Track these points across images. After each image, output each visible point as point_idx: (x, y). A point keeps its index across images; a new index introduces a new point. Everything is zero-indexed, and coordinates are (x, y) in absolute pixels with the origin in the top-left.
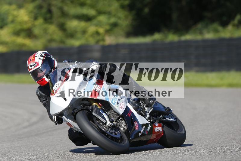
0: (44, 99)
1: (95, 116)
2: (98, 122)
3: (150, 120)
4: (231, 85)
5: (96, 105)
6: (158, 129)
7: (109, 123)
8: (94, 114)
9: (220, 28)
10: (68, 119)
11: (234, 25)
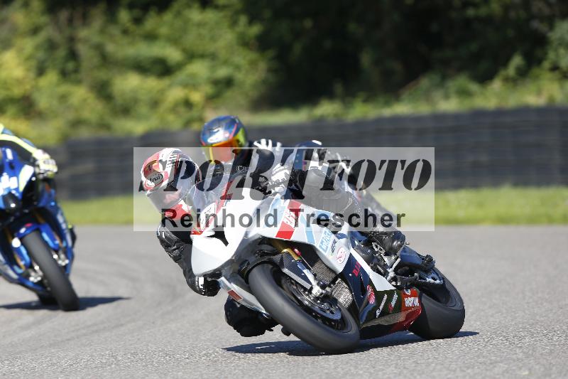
0: (175, 247)
1: (288, 276)
2: (295, 287)
3: (397, 283)
4: (503, 220)
5: (288, 253)
6: (412, 302)
7: (317, 290)
8: (286, 271)
9: (474, 87)
10: (230, 283)
11: (506, 80)
